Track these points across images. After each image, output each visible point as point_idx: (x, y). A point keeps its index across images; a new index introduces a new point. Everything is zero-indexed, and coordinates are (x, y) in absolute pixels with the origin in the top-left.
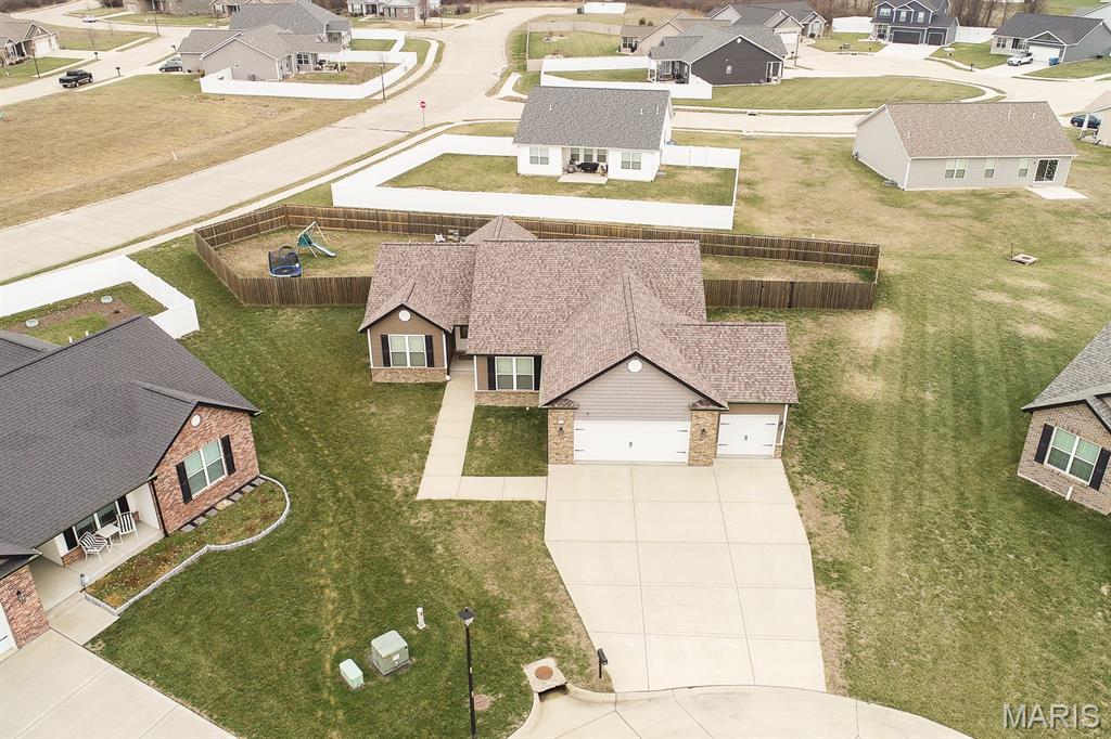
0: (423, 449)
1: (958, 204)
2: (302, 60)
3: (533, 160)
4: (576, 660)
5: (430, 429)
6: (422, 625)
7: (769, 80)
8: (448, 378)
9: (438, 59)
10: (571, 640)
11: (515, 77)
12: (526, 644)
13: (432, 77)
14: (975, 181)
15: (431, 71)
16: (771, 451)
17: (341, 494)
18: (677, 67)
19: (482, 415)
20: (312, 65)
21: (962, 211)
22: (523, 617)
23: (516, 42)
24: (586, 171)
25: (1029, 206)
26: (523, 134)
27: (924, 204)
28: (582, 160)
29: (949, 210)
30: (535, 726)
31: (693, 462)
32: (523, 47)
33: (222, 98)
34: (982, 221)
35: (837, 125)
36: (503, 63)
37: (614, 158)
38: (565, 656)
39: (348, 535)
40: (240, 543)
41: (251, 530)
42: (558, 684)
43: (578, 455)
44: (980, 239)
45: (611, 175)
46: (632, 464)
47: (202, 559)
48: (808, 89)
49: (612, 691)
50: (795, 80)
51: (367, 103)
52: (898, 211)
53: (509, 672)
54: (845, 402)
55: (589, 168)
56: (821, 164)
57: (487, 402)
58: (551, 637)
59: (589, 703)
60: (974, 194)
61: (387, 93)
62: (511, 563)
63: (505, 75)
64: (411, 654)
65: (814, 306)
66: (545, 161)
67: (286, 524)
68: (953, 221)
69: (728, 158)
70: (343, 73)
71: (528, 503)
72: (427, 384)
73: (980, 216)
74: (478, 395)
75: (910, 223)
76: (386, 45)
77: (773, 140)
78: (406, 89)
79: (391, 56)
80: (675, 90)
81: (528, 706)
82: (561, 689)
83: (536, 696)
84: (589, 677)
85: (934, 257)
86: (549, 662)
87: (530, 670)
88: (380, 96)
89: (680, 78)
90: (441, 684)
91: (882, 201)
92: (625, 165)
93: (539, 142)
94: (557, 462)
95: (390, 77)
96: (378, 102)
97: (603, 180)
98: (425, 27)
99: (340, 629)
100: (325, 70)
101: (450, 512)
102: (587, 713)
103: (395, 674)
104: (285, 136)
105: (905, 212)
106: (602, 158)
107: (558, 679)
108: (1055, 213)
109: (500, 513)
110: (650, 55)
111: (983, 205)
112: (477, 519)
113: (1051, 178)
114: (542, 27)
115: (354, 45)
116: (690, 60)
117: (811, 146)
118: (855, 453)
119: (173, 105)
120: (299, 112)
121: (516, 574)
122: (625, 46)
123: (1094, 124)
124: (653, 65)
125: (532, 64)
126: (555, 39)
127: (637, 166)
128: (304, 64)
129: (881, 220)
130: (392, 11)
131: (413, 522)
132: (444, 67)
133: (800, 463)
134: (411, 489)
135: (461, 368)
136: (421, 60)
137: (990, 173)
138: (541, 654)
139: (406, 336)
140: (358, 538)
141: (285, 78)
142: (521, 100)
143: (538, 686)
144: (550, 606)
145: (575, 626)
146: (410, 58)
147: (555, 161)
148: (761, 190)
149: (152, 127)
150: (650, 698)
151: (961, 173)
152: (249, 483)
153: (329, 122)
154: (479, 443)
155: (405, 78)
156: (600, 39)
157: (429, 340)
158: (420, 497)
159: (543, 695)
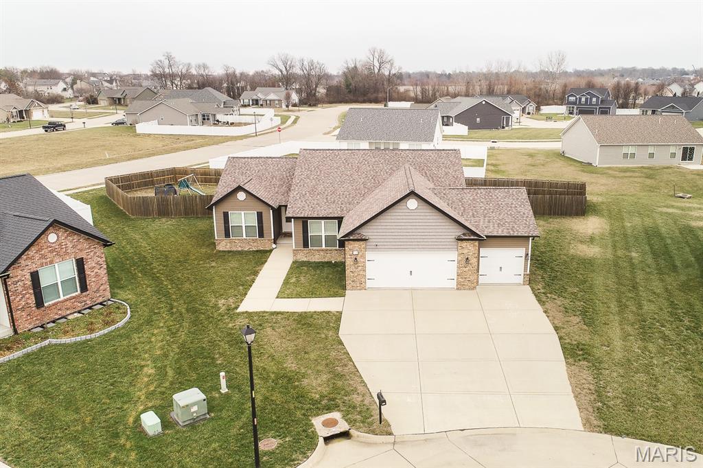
0: (248, 285)
2: (205, 118)
4: (360, 412)
5: (256, 273)
6: (224, 390)
7: (503, 128)
8: (274, 246)
9: (295, 122)
10: (356, 399)
12: (314, 402)
14: (642, 160)
15: (288, 127)
16: (520, 280)
17: (175, 310)
18: (445, 119)
19: (297, 266)
22: (316, 384)
26: (343, 135)
27: (610, 172)
30: (318, 463)
31: (460, 287)
33: (149, 135)
34: (652, 178)
38: (349, 411)
39: (173, 334)
40: (78, 339)
41: (92, 331)
42: (342, 430)
43: (369, 284)
46: (413, 289)
47: (42, 349)
49: (391, 434)
50: (519, 128)
51: (244, 137)
52: (595, 175)
53: (298, 422)
54: (573, 258)
57: (302, 257)
58: (339, 397)
59: (369, 444)
60: (642, 167)
62: (308, 349)
64: (211, 409)
65: (544, 214)
67: (123, 327)
71: (328, 313)
72: (257, 251)
73: (649, 177)
74: (295, 252)
75: (603, 180)
81: (312, 446)
82: (345, 435)
83: (321, 440)
84: (371, 424)
85: (622, 195)
86: (336, 415)
87: (317, 422)
89: (447, 124)
90: (234, 431)
91: (583, 171)
93: (353, 139)
94: (353, 288)
98: (289, 111)
100: (220, 125)
101: (261, 320)
102: (368, 451)
103: (193, 425)
105: (599, 175)
107: (343, 426)
108: (698, 175)
109: (303, 320)
111: (650, 173)
112: (284, 323)
113: (691, 159)
116: (453, 114)
117: (533, 151)
121: (313, 356)
128: (206, 120)
129: (584, 179)
131: (230, 325)
132: (296, 126)
133: (544, 288)
134: (233, 306)
135: (283, 241)
137: (652, 155)
138: (329, 409)
140: (183, 336)
143: (323, 432)
144: (341, 376)
145: (361, 389)
150: (426, 439)
151: (633, 155)
152: (101, 304)
154: (293, 280)
158: (239, 310)
159: (328, 440)
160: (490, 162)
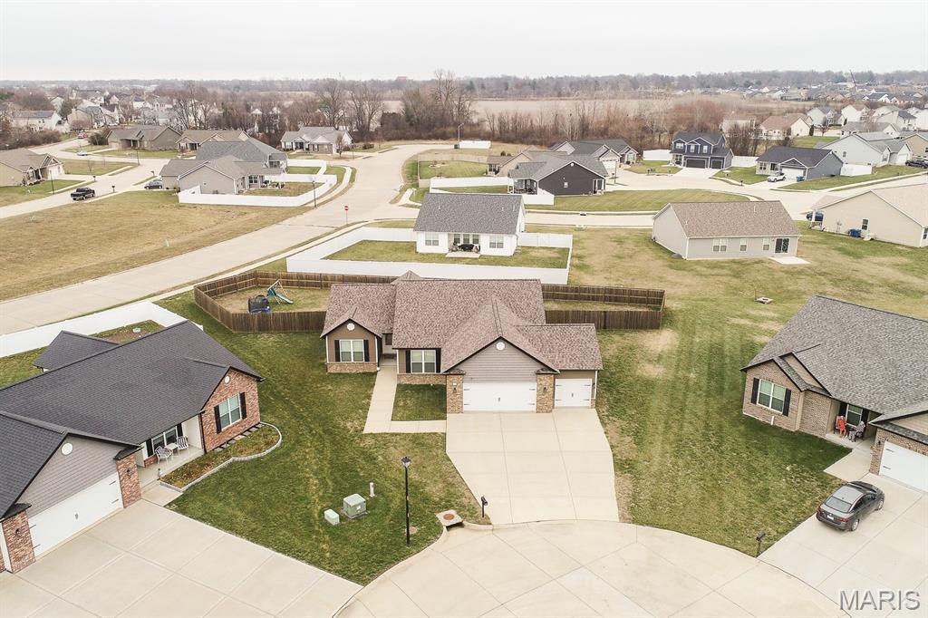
0: (366, 408)
1: (722, 268)
2: (252, 180)
3: (428, 243)
4: (468, 510)
5: (369, 397)
6: (372, 495)
7: (595, 192)
8: (378, 369)
9: (352, 180)
10: (465, 501)
11: (409, 192)
12: (436, 503)
13: (349, 191)
14: (734, 253)
15: (347, 188)
16: (589, 404)
17: (314, 432)
18: (529, 183)
19: (402, 389)
20: (259, 183)
21: (724, 272)
22: (435, 490)
23: (409, 168)
24: (465, 250)
25: (770, 269)
26: (420, 226)
27: (699, 268)
28: (462, 243)
29: (716, 271)
30: (445, 542)
31: (539, 410)
32: (415, 171)
33: (195, 206)
34: (737, 278)
35: (642, 221)
36: (401, 183)
37: (485, 240)
38: (461, 509)
39: (321, 452)
40: (253, 457)
41: (260, 450)
42: (458, 522)
43: (465, 408)
44: (735, 289)
45: (482, 252)
46: (500, 413)
47: (230, 465)
48: (622, 197)
49: (490, 524)
50: (614, 192)
51: (303, 209)
52: (681, 272)
53: (427, 516)
54: (638, 379)
55: (467, 247)
56: (630, 245)
57: (405, 381)
58: (453, 499)
59: (476, 531)
60: (734, 261)
61: (318, 202)
62: (425, 464)
63: (403, 190)
64: (368, 508)
65: (620, 328)
66: (436, 243)
67: (281, 447)
68: (717, 278)
69: (564, 241)
70: (281, 189)
71: (435, 434)
72: (363, 373)
73: (737, 275)
74: (399, 377)
75: (688, 279)
76: (314, 170)
77: (597, 231)
78: (330, 200)
79: (319, 178)
80: (527, 198)
81: (440, 532)
82: (460, 525)
83: (445, 528)
84: (477, 517)
85: (703, 300)
86: (452, 512)
87: (440, 516)
88: (313, 204)
89: (531, 191)
90: (387, 522)
91: (671, 267)
92: (492, 245)
93: (431, 230)
94: (452, 412)
95: (319, 191)
96: (310, 208)
97: (477, 256)
98: (341, 158)
99: (322, 498)
100: (269, 188)
101: (384, 440)
102: (477, 535)
103: (358, 518)
104: (246, 231)
105: (686, 273)
106: (476, 241)
107: (458, 519)
108: (787, 272)
109: (417, 439)
110: (509, 176)
111: (739, 269)
112: (403, 443)
113: (786, 251)
114: (429, 158)
115: (289, 170)
116: (537, 178)
117: (623, 234)
118: (643, 406)
119: (158, 211)
120: (253, 215)
121: (429, 469)
122: (491, 170)
123: (819, 218)
124: (510, 182)
125: (422, 183)
126: (438, 166)
127: (500, 245)
128: (253, 183)
129: (669, 278)
130: (316, 147)
131: (362, 445)
132: (356, 185)
133: (608, 411)
134: (359, 428)
135: (387, 364)
136: (340, 181)
137: (743, 248)
138: (447, 508)
139: (351, 341)
140: (328, 453)
141: (239, 193)
142: (416, 207)
143: (446, 523)
144: (452, 485)
145: (467, 494)
146: (333, 179)
147: (444, 243)
148: (587, 261)
149: (145, 225)
150: (514, 527)
151: (724, 248)
152: (255, 426)
153: (277, 221)
154: (402, 404)
155: (329, 192)
156: (472, 166)
157: (366, 343)
158: (364, 432)
159: (449, 528)
160: (576, 252)
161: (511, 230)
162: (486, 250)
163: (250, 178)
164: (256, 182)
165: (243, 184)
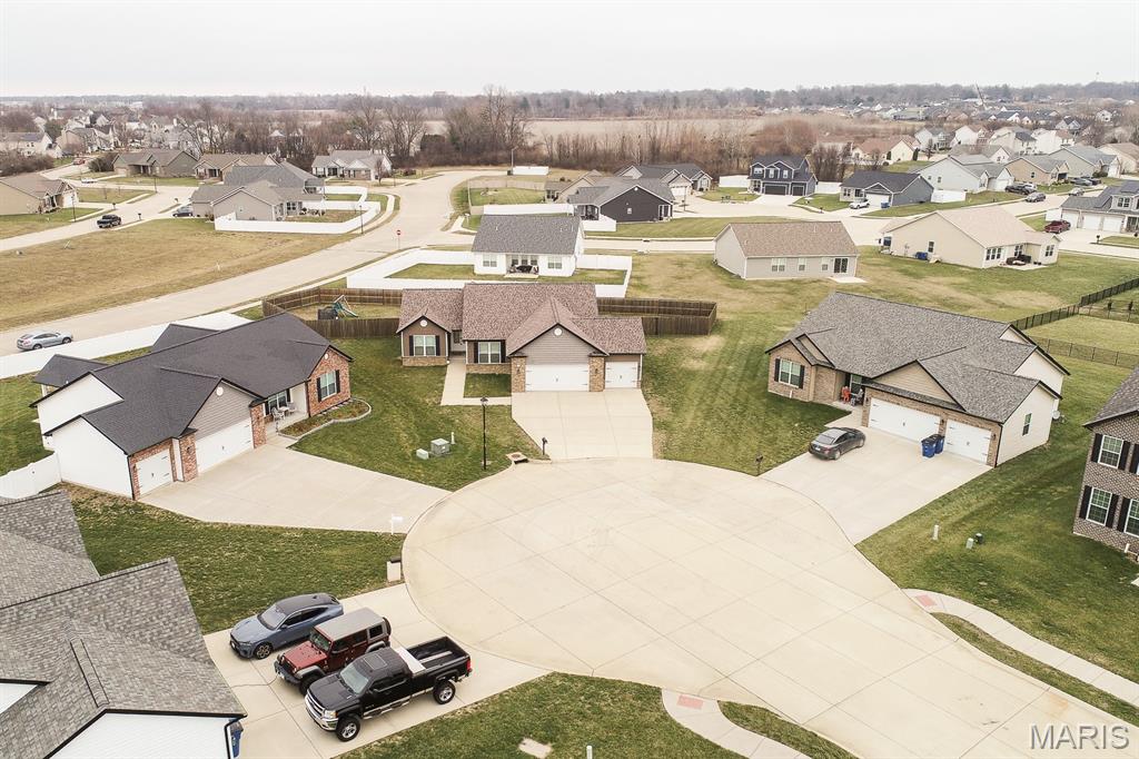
0: (441, 389)
1: (779, 286)
2: (291, 207)
3: (486, 264)
4: (531, 451)
6: (453, 443)
7: (661, 220)
8: (448, 362)
9: (397, 207)
10: (529, 446)
11: (461, 220)
12: (506, 448)
13: (396, 218)
15: (394, 214)
16: (635, 384)
18: (589, 210)
19: (471, 377)
20: (298, 211)
21: (781, 290)
23: (458, 195)
24: (523, 271)
25: (826, 287)
26: (476, 248)
27: (756, 287)
28: (520, 264)
29: (772, 289)
30: (513, 472)
31: (592, 390)
32: (463, 199)
33: (233, 233)
34: (792, 295)
35: (705, 247)
36: (451, 211)
37: (543, 262)
38: (526, 451)
39: (406, 417)
40: (350, 420)
41: (355, 416)
42: (523, 459)
43: (527, 388)
44: (788, 304)
45: (540, 274)
46: (558, 392)
47: (332, 424)
48: (690, 224)
50: (681, 219)
51: (350, 236)
53: (498, 455)
54: (682, 370)
55: (525, 269)
56: (690, 267)
57: (473, 371)
58: (519, 446)
59: (539, 465)
60: (791, 281)
61: (364, 229)
62: (495, 425)
63: (454, 218)
64: (450, 450)
65: (671, 334)
66: (494, 264)
67: (372, 414)
68: (774, 295)
69: (625, 263)
70: (322, 216)
71: (501, 406)
72: (435, 366)
73: (792, 292)
74: (468, 367)
75: (744, 296)
76: (356, 198)
77: (658, 255)
78: (379, 226)
79: (362, 204)
80: (588, 225)
81: (509, 466)
82: (525, 461)
83: (512, 463)
84: (538, 457)
86: (519, 453)
87: (510, 456)
88: (359, 231)
89: (591, 217)
90: (467, 458)
91: (728, 285)
92: (551, 266)
93: (489, 251)
95: (366, 217)
96: (358, 235)
97: (536, 276)
99: (412, 445)
100: (308, 215)
101: (459, 409)
103: (443, 456)
106: (534, 262)
107: (525, 457)
109: (487, 409)
110: (568, 201)
111: (795, 287)
112: (475, 411)
113: (844, 271)
114: (480, 185)
115: (328, 198)
116: (598, 204)
117: (685, 257)
118: (683, 388)
119: (195, 238)
120: (298, 242)
122: (548, 197)
123: (888, 243)
124: (570, 208)
125: (475, 210)
126: (490, 193)
127: (559, 266)
128: (291, 209)
131: (440, 413)
132: (402, 213)
133: (652, 390)
134: (436, 402)
135: (456, 358)
136: (384, 209)
137: (802, 268)
138: (514, 451)
139: (424, 336)
140: (412, 418)
141: (278, 220)
142: (473, 234)
143: (514, 460)
144: (518, 437)
145: (530, 442)
146: (376, 205)
147: (502, 264)
148: (646, 281)
150: (568, 462)
151: (783, 268)
152: (346, 401)
153: (325, 247)
154: (471, 386)
155: (374, 219)
156: (528, 193)
157: (437, 339)
158: (442, 405)
159: (516, 463)
160: (634, 274)
161: (570, 251)
162: (544, 271)
163: (288, 204)
164: (294, 208)
165: (281, 211)
